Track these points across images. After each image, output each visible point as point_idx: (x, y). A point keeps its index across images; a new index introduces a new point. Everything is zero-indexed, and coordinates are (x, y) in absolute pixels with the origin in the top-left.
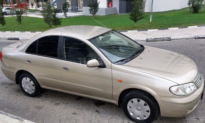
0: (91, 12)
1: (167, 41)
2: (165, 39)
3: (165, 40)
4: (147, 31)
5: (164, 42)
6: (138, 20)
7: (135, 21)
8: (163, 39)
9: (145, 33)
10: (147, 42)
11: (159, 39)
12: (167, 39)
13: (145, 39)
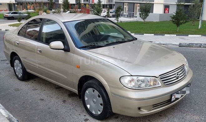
0: (141, 16)
1: (204, 48)
2: (202, 45)
3: (202, 47)
4: (188, 36)
5: (200, 48)
6: (181, 24)
7: (178, 24)
8: (200, 45)
9: (183, 38)
10: (180, 46)
11: (194, 45)
12: (205, 45)
13: (178, 43)
